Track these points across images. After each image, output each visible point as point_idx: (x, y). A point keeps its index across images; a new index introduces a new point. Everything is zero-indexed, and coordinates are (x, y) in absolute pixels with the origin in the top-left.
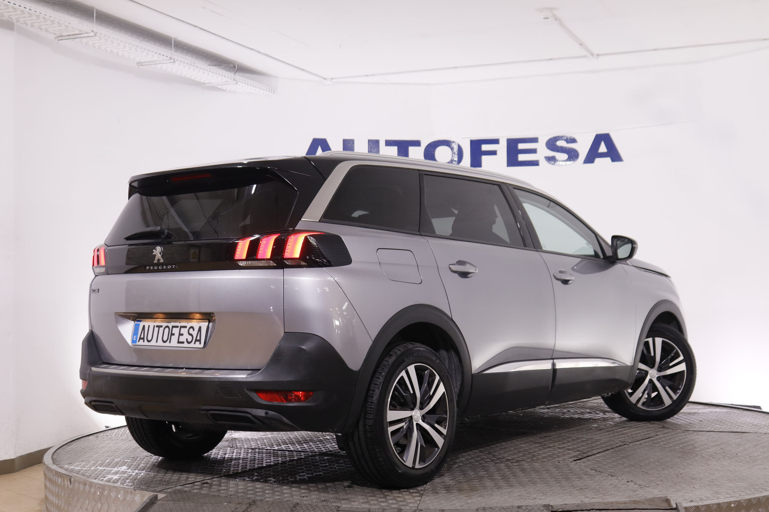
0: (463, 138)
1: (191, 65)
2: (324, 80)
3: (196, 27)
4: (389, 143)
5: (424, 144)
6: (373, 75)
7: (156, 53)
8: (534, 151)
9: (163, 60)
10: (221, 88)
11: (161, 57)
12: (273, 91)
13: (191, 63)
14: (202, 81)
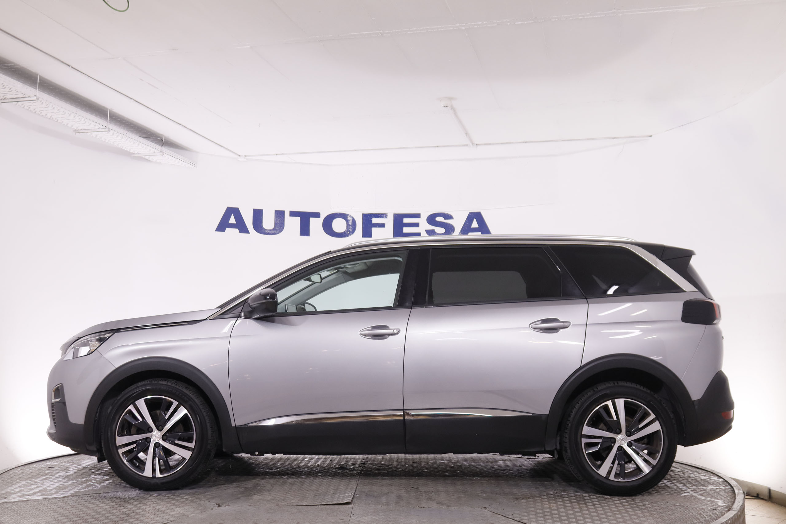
0: (356, 212)
1: (123, 135)
2: (239, 157)
3: (132, 99)
4: (293, 214)
5: (323, 216)
6: (283, 154)
7: (93, 121)
8: (417, 225)
9: (99, 129)
10: (148, 159)
11: (97, 126)
12: (194, 165)
13: (124, 133)
14: (131, 152)
